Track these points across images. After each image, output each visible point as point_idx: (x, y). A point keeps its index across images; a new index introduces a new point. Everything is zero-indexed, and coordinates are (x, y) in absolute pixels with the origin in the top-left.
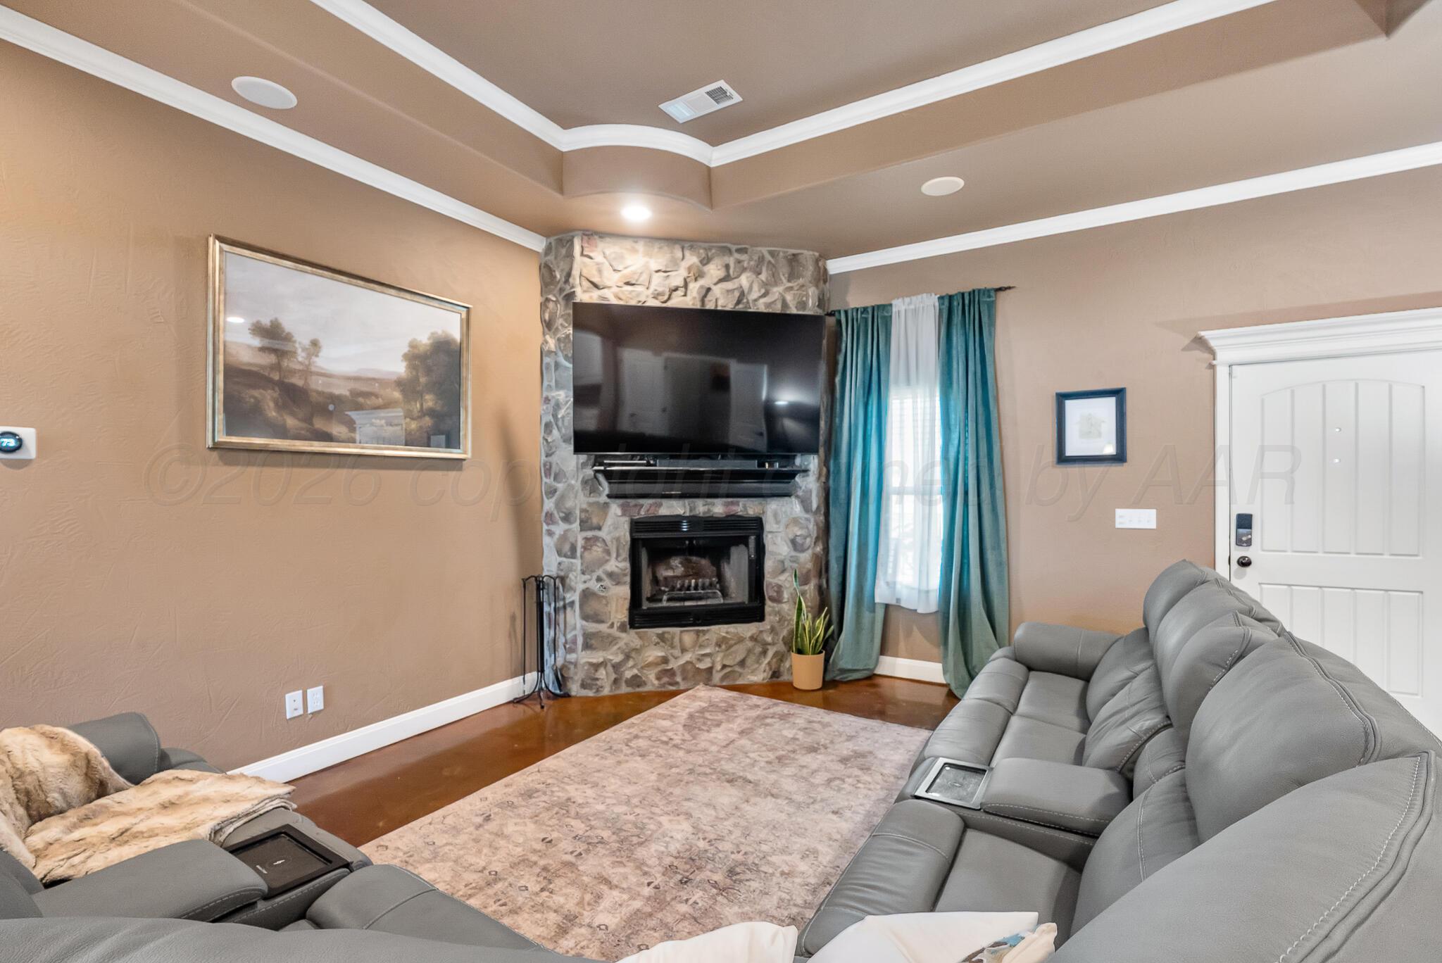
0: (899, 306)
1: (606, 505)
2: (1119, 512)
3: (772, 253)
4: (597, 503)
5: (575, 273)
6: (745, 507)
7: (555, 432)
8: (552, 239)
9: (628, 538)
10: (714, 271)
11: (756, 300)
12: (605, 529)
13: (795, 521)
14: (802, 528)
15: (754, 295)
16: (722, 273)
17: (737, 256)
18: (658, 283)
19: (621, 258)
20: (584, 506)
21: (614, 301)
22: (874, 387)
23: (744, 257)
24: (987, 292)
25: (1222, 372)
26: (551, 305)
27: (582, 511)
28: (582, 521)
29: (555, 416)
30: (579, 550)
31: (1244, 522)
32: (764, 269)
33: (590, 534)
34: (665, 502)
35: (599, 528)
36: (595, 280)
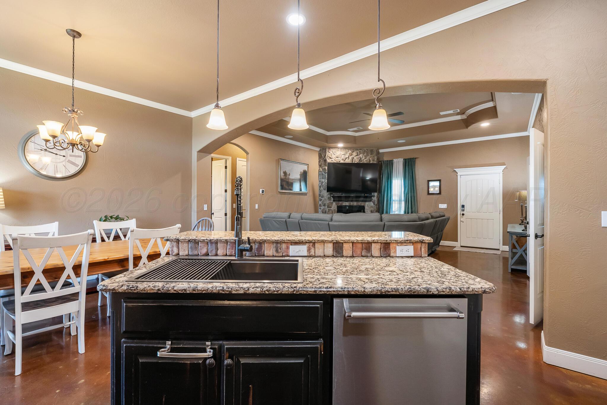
0: (395, 160)
1: (332, 203)
2: (440, 205)
3: (367, 149)
4: (331, 202)
5: (327, 155)
6: (361, 204)
7: (322, 188)
8: (321, 148)
9: (337, 210)
10: (355, 154)
11: (364, 160)
12: (332, 208)
13: (372, 207)
14: (373, 208)
15: (363, 159)
16: (356, 154)
17: (359, 150)
18: (343, 157)
19: (335, 152)
20: (328, 203)
21: (335, 162)
22: (389, 178)
23: (361, 151)
24: (413, 159)
25: (459, 177)
26: (321, 162)
27: (328, 204)
28: (327, 206)
29: (322, 184)
30: (327, 212)
31: (463, 206)
32: (365, 153)
33: (329, 209)
34: (344, 202)
35: (331, 207)
36: (331, 157)
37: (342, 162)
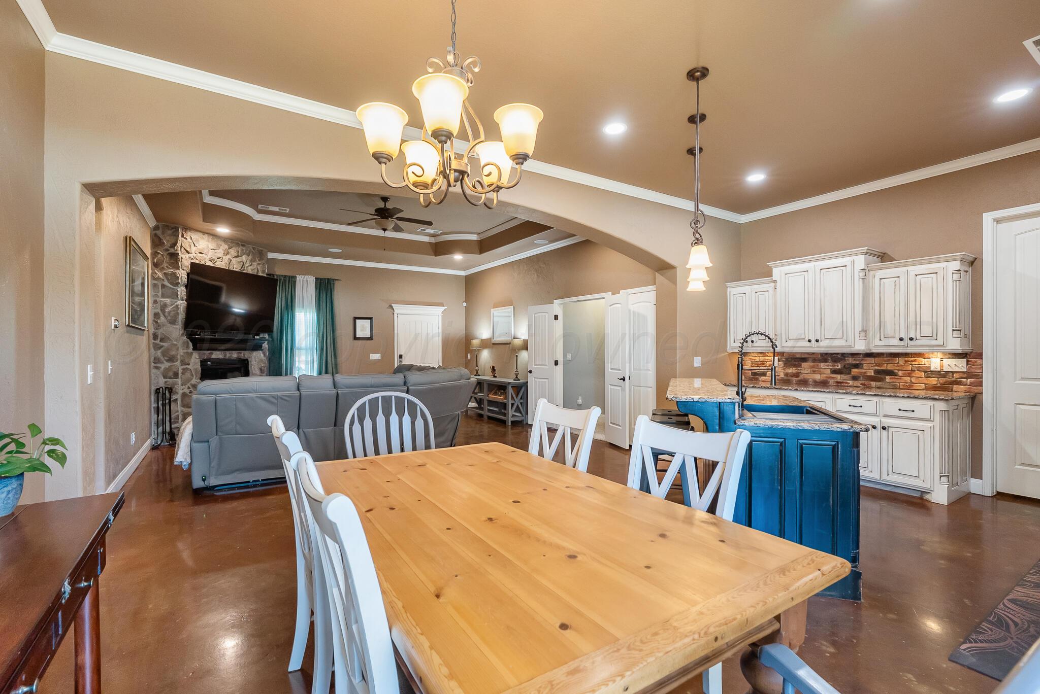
0: (299, 278)
1: (192, 353)
2: (371, 355)
3: (253, 248)
4: (187, 353)
5: (179, 244)
6: (244, 355)
7: (162, 318)
8: (160, 224)
9: (200, 369)
10: (233, 252)
11: (247, 267)
12: (191, 365)
13: (261, 360)
14: (264, 363)
15: (247, 265)
16: (236, 254)
17: (241, 247)
18: (211, 254)
19: (197, 241)
20: (182, 354)
22: (290, 306)
23: (244, 248)
24: (333, 280)
25: (395, 315)
26: (159, 256)
27: (182, 356)
28: (181, 360)
29: (163, 310)
30: (180, 375)
31: (401, 356)
32: (251, 255)
33: (185, 367)
34: (215, 352)
35: (189, 364)
36: (188, 250)
37: (209, 264)
